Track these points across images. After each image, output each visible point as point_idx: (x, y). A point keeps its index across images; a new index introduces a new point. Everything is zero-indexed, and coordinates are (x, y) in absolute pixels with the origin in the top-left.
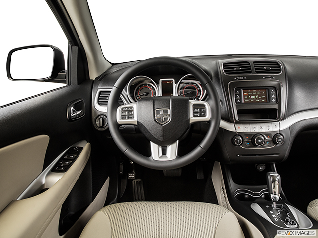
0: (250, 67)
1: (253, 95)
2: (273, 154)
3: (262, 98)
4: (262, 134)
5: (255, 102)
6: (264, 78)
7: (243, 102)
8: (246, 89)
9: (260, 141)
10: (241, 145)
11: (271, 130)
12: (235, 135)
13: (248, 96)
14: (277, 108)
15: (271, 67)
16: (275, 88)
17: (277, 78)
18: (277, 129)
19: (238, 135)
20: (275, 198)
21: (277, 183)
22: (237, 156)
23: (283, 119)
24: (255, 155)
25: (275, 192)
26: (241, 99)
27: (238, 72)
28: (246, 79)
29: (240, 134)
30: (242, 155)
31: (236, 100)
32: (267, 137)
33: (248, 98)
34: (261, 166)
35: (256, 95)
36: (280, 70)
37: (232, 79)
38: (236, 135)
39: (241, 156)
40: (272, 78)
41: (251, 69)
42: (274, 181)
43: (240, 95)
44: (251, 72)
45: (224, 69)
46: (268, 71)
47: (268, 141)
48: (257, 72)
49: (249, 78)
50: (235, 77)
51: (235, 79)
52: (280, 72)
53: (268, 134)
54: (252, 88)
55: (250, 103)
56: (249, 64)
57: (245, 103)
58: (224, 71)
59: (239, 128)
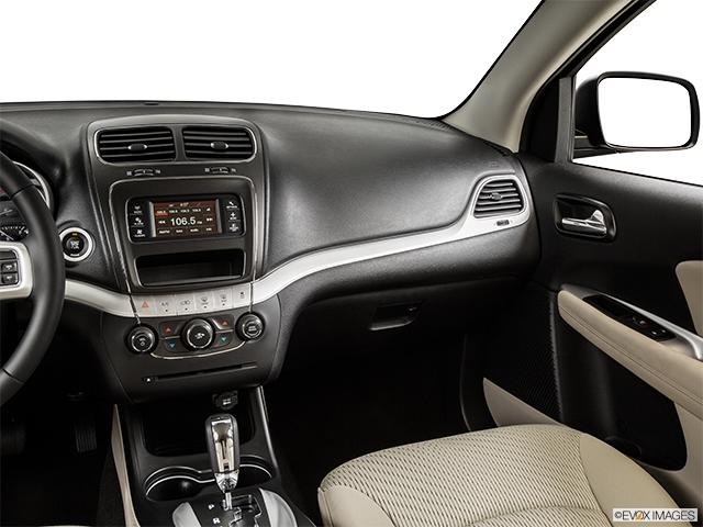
0: (172, 141)
1: (182, 216)
2: (240, 366)
3: (205, 223)
4: (206, 317)
5: (187, 235)
6: (207, 170)
7: (154, 235)
8: (161, 200)
9: (200, 336)
10: (153, 350)
11: (229, 306)
12: (133, 324)
13: (168, 218)
14: (242, 247)
15: (228, 142)
16: (236, 197)
17: (242, 169)
18: (245, 302)
19: (142, 325)
20: (228, 481)
21: (230, 441)
22: (144, 379)
23: (261, 274)
24: (195, 373)
25: (226, 467)
26: (146, 229)
27: (139, 155)
28: (158, 175)
29: (148, 323)
30: (160, 377)
31: (133, 231)
32: (221, 323)
33: (168, 224)
34: (226, 397)
35: (188, 216)
36: (252, 149)
37: (121, 173)
38: (138, 326)
39: (157, 380)
40: (229, 170)
41: (173, 148)
42: (223, 439)
43: (145, 218)
44: (173, 156)
45: (100, 146)
46: (219, 153)
47: (223, 335)
48: (188, 155)
49: (166, 171)
50: (129, 169)
51: (129, 173)
52: (250, 156)
53: (222, 316)
54: (177, 199)
55: (173, 237)
56: (171, 134)
57: (160, 238)
58: (101, 153)
59: (145, 306)
